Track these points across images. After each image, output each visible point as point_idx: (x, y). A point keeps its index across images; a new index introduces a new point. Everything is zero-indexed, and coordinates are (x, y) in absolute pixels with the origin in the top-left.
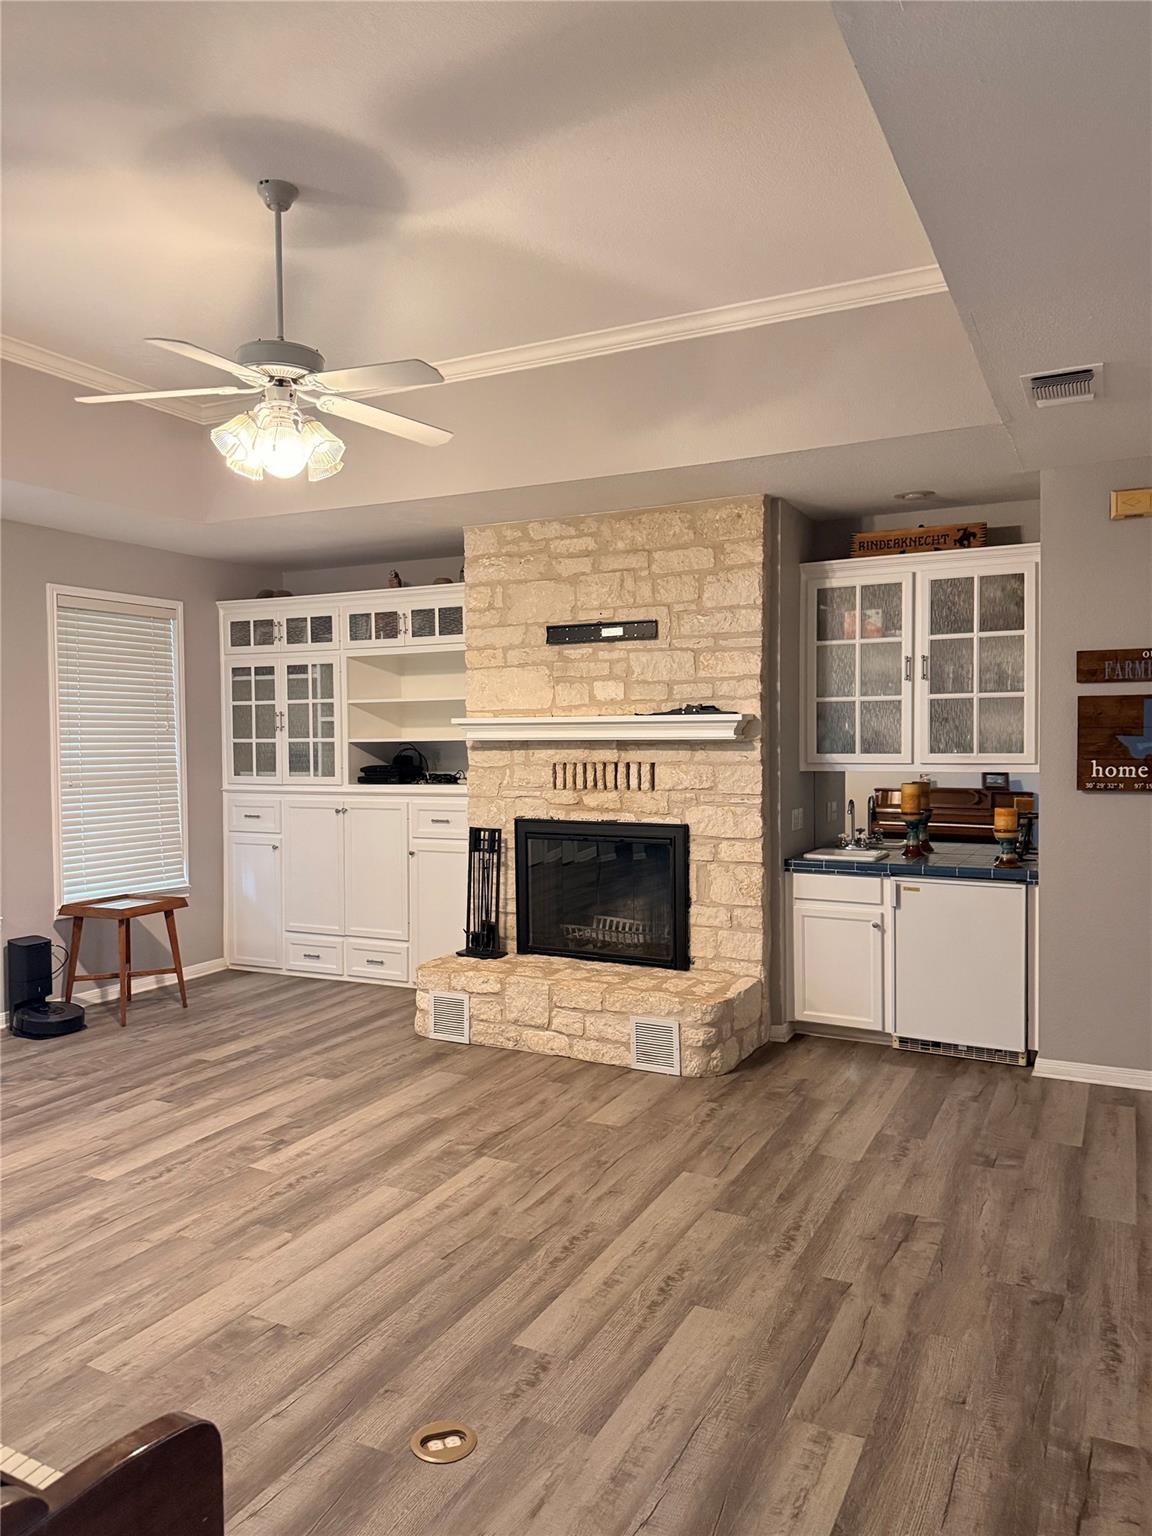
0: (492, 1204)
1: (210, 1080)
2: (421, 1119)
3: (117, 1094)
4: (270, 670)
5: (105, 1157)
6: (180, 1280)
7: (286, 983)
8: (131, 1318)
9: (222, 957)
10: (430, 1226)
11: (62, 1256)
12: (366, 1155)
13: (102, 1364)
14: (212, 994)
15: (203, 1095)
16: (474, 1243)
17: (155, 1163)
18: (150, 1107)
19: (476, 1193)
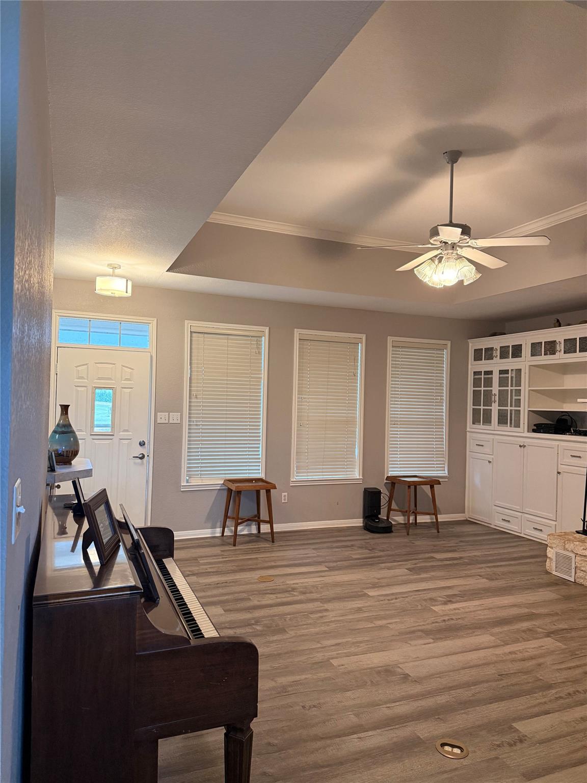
0: (541, 660)
1: (433, 567)
2: (525, 611)
3: (392, 562)
4: (491, 373)
5: (374, 586)
6: (379, 642)
7: (492, 531)
8: (353, 650)
9: (464, 513)
10: (501, 659)
11: (341, 618)
12: (487, 619)
13: (335, 662)
14: (454, 529)
15: (426, 572)
16: (520, 674)
17: (393, 594)
18: (401, 571)
19: (535, 653)
